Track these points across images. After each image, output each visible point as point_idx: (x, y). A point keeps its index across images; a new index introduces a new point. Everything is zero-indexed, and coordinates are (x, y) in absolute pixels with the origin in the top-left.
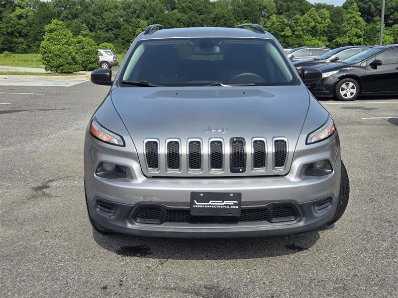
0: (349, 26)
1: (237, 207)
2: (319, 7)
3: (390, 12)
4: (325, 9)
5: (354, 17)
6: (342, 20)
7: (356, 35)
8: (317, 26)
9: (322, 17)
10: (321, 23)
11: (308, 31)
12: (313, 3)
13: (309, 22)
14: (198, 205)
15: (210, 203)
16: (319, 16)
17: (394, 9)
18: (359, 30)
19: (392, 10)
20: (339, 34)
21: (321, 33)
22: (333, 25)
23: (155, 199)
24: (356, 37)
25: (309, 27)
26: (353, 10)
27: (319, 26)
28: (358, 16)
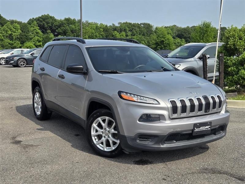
0: (33, 35)
1: (210, 129)
2: (12, 22)
3: (56, 28)
4: (17, 24)
5: (35, 29)
6: (28, 31)
7: (38, 40)
8: (12, 34)
9: (15, 29)
10: (15, 32)
11: (7, 37)
12: (8, 20)
13: (7, 31)
14: (197, 130)
15: (201, 128)
16: (13, 27)
17: (58, 26)
18: (39, 38)
19: (57, 27)
20: (27, 39)
21: (16, 39)
22: (23, 34)
23: (179, 130)
24: (38, 42)
25: (8, 34)
26: (34, 25)
27: (14, 34)
28: (38, 29)
